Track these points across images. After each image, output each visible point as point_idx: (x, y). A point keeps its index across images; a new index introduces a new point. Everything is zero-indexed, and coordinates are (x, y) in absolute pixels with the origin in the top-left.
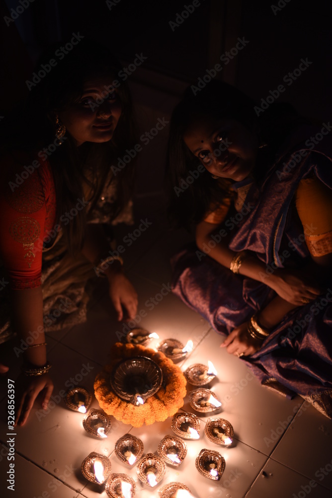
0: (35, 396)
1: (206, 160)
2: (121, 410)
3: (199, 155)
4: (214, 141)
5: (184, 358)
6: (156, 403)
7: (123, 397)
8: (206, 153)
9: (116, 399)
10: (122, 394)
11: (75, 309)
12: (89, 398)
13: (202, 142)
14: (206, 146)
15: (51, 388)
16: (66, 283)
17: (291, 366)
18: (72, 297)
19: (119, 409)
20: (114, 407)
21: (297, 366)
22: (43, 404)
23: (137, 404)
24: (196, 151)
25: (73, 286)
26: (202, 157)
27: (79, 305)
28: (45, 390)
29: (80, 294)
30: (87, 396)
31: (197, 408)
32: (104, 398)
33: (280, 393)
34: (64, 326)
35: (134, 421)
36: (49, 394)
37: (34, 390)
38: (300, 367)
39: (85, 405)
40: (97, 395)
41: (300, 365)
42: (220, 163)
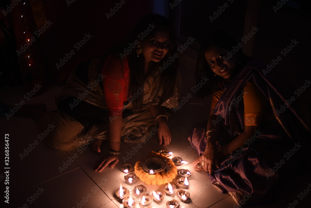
0: (109, 162)
1: (213, 65)
2: (143, 174)
3: (210, 62)
4: (217, 57)
5: (181, 165)
6: (159, 176)
7: (145, 170)
8: (213, 62)
9: (142, 170)
10: (145, 168)
11: (141, 135)
12: (132, 168)
13: (212, 56)
14: (214, 59)
15: (118, 161)
16: (140, 123)
17: (226, 178)
18: (141, 130)
19: (142, 174)
20: (140, 173)
21: (229, 179)
22: (112, 166)
23: (150, 173)
24: (209, 60)
25: (143, 126)
26: (211, 63)
27: (143, 134)
28: (115, 161)
29: (145, 130)
30: (131, 167)
31: (177, 184)
32: (137, 168)
33: (219, 189)
34: (134, 142)
35: (147, 180)
36: (116, 163)
37: (110, 159)
38: (230, 180)
39: (129, 170)
40: (135, 167)
41: (230, 179)
42: (218, 67)
